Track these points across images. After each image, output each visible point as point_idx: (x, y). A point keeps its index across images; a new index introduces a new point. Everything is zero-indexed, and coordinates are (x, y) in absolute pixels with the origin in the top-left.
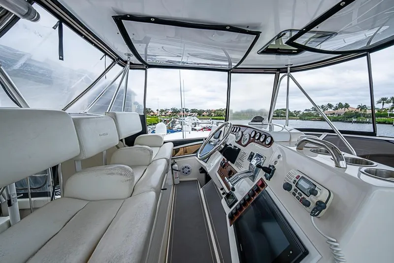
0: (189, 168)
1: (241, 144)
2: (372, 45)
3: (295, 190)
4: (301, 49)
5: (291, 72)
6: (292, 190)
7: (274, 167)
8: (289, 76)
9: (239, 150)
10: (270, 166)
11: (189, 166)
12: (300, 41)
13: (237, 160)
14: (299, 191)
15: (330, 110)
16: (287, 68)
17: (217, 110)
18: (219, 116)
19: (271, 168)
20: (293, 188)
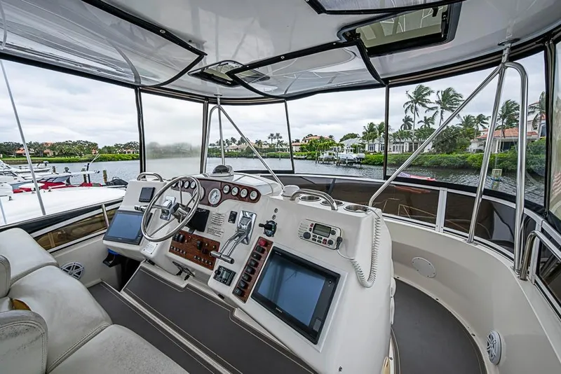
0: (77, 267)
1: (209, 204)
2: (289, 94)
3: (313, 236)
4: (237, 82)
5: (221, 104)
6: (312, 237)
7: (273, 222)
8: (220, 109)
9: (208, 212)
10: (268, 222)
11: (77, 263)
12: (240, 75)
13: (209, 225)
14: (318, 236)
15: (234, 145)
16: (216, 98)
17: (59, 144)
18: (66, 154)
19: (270, 223)
20: (312, 236)
